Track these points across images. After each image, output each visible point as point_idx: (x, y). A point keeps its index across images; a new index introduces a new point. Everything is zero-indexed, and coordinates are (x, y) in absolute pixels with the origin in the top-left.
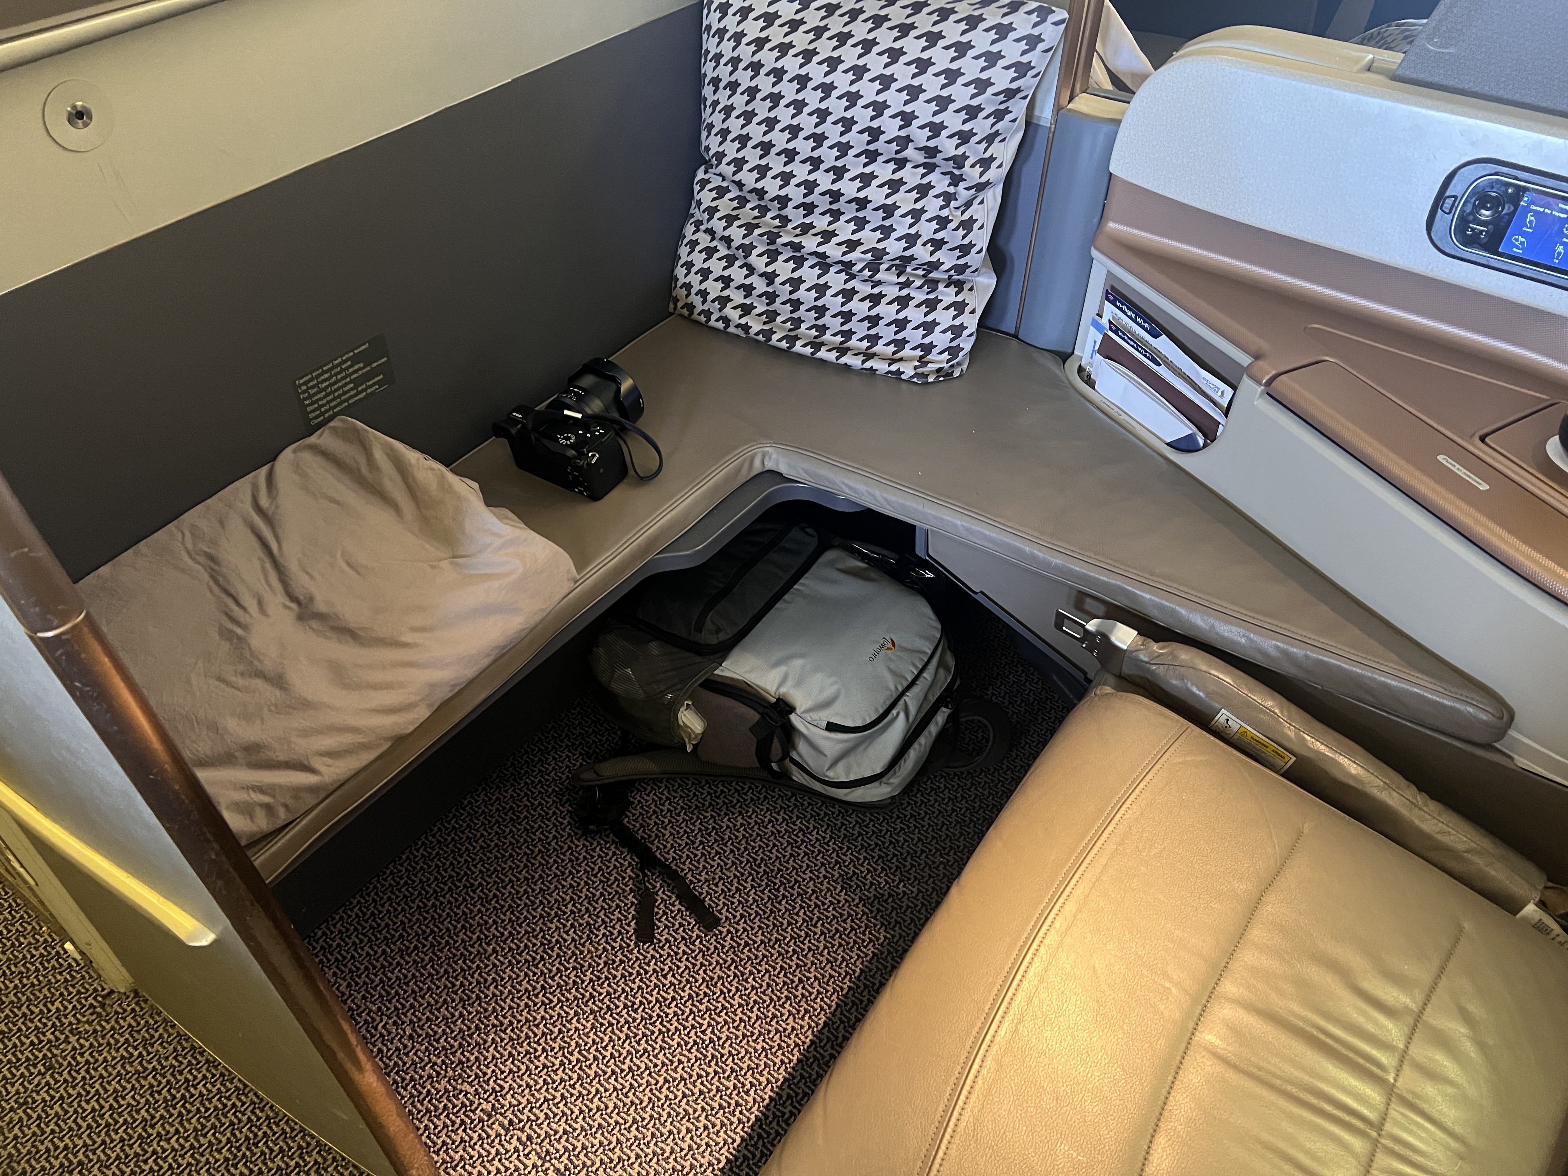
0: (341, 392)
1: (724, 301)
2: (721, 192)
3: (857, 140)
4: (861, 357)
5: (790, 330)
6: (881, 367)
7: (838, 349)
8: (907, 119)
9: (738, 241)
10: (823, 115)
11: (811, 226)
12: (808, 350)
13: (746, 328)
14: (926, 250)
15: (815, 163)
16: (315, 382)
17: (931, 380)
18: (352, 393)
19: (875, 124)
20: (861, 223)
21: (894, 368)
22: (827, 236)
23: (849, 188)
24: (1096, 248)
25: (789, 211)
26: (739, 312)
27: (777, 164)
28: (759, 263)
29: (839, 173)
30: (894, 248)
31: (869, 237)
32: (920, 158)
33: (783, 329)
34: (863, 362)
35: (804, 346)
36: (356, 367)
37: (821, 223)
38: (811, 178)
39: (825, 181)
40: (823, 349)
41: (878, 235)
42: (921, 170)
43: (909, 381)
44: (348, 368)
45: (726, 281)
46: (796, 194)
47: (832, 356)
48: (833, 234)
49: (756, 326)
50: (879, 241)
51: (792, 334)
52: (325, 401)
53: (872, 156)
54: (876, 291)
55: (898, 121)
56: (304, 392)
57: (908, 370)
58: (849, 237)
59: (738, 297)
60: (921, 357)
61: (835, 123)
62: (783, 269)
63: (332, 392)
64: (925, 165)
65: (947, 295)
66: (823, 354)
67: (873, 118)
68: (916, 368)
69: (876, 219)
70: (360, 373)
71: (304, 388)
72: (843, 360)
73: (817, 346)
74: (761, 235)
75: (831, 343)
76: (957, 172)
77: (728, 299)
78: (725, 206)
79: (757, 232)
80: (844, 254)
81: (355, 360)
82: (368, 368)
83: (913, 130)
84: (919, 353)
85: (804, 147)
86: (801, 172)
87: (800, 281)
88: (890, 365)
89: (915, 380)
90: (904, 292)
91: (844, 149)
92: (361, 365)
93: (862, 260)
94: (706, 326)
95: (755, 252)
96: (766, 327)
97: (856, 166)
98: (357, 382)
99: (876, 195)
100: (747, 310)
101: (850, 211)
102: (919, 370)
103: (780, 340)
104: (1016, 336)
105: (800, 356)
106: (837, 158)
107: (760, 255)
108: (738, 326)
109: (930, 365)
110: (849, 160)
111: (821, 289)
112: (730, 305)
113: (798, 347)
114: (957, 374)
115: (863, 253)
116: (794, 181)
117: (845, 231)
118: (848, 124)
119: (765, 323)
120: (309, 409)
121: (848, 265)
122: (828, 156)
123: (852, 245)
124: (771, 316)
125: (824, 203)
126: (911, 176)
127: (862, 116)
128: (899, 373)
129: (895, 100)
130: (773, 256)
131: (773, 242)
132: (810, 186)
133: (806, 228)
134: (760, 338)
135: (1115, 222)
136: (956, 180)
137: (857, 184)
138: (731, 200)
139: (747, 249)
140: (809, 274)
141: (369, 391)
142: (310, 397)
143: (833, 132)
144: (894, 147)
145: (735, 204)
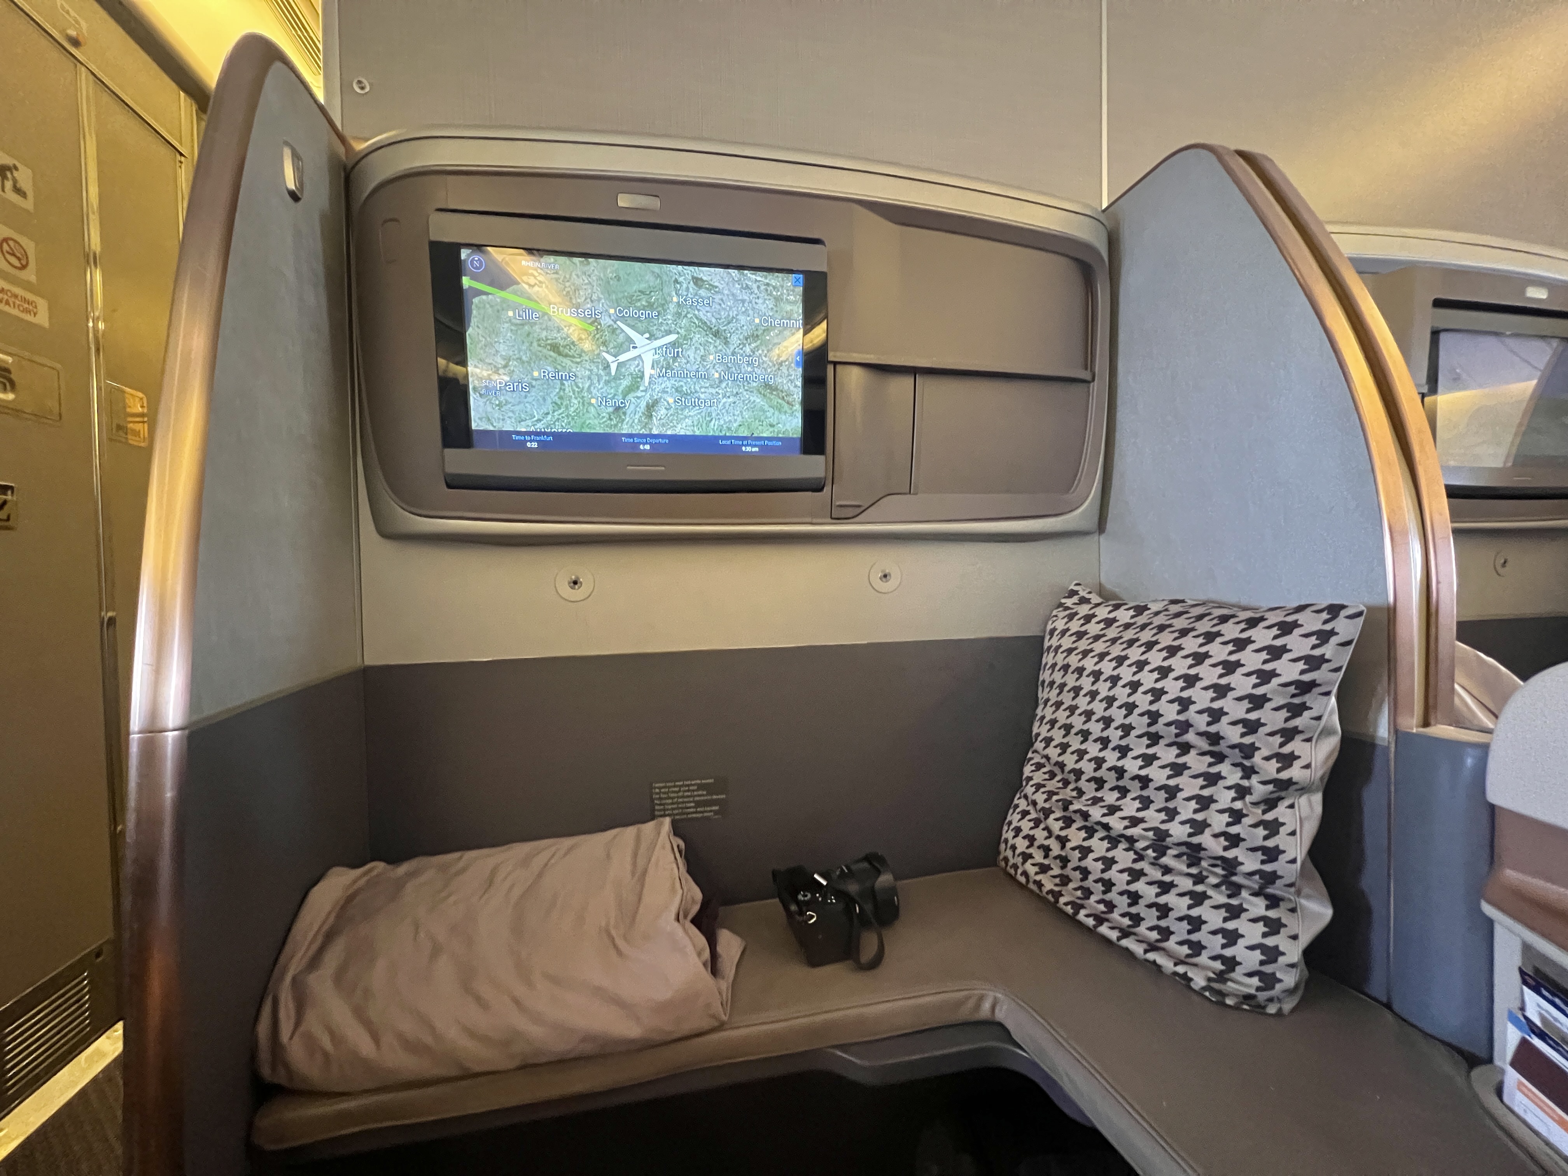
0: (684, 805)
1: (1026, 857)
2: (1039, 766)
3: (1140, 723)
4: (1145, 946)
5: (1079, 898)
6: (1167, 964)
7: (1121, 930)
8: (1185, 704)
9: (1041, 804)
10: (1110, 701)
11: (1101, 799)
12: (1091, 922)
13: (1039, 884)
14: (1219, 843)
15: (1105, 742)
16: (667, 790)
17: (1229, 1001)
18: (692, 810)
19: (1154, 708)
20: (1146, 803)
21: (1181, 969)
22: (1113, 810)
23: (1132, 766)
24: (1489, 902)
25: (1083, 784)
26: (1036, 869)
27: (1075, 743)
28: (1056, 826)
29: (1124, 751)
30: (1178, 831)
31: (1153, 817)
32: (1203, 744)
33: (1073, 895)
34: (1146, 951)
35: (1087, 916)
36: (700, 793)
37: (1111, 798)
38: (1101, 755)
39: (1111, 758)
40: (1106, 924)
41: (1163, 816)
42: (1208, 759)
43: (1199, 993)
44: (693, 791)
45: (1031, 839)
46: (1087, 767)
47: (1113, 935)
48: (1119, 809)
49: (1049, 884)
50: (1163, 822)
51: (1079, 901)
52: (670, 807)
53: (1154, 739)
54: (1167, 878)
55: (1176, 707)
56: (657, 793)
57: (1199, 981)
58: (1134, 813)
59: (1038, 857)
60: (1222, 972)
61: (1120, 707)
62: (1076, 837)
63: (678, 803)
64: (1211, 754)
65: (1255, 905)
66: (1104, 929)
67: (1151, 703)
68: (1209, 980)
69: (1160, 799)
70: (702, 798)
71: (657, 790)
72: (1125, 943)
73: (1100, 920)
74: (1057, 801)
75: (1117, 921)
76: (1247, 763)
77: (1030, 856)
78: (1039, 777)
79: (1055, 798)
80: (1126, 828)
81: (701, 787)
82: (709, 797)
83: (1191, 714)
84: (1218, 965)
85: (1095, 728)
86: (1093, 749)
87: (1089, 850)
88: (1176, 964)
89: (1207, 994)
90: (1200, 888)
91: (1127, 729)
92: (705, 793)
93: (1145, 838)
94: (1013, 878)
95: (1052, 816)
96: (1057, 889)
97: (1140, 747)
98: (698, 804)
99: (1158, 775)
100: (1044, 869)
101: (1135, 790)
102: (1215, 985)
103: (1066, 904)
104: (1388, 1006)
105: (1080, 923)
106: (1121, 738)
107: (1057, 820)
108: (1035, 882)
109: (1229, 984)
110: (1131, 740)
111: (1109, 863)
112: (1030, 861)
113: (1081, 916)
114: (1272, 1009)
115: (1146, 830)
116: (1087, 757)
117: (1130, 807)
118: (1130, 708)
119: (1056, 885)
120: (657, 807)
121: (1131, 840)
122: (1114, 735)
123: (1135, 822)
124: (1065, 880)
125: (1111, 779)
126: (1196, 762)
127: (1142, 700)
128: (1184, 976)
129: (1173, 687)
130: (1068, 822)
131: (1065, 809)
132: (1099, 762)
133: (1096, 801)
134: (1050, 897)
135: (1514, 868)
136: (1249, 772)
137: (1140, 762)
138: (1045, 773)
139: (1047, 812)
140: (1099, 846)
141: (706, 814)
142: (660, 799)
143: (1118, 715)
144: (1173, 730)
145: (1047, 776)
